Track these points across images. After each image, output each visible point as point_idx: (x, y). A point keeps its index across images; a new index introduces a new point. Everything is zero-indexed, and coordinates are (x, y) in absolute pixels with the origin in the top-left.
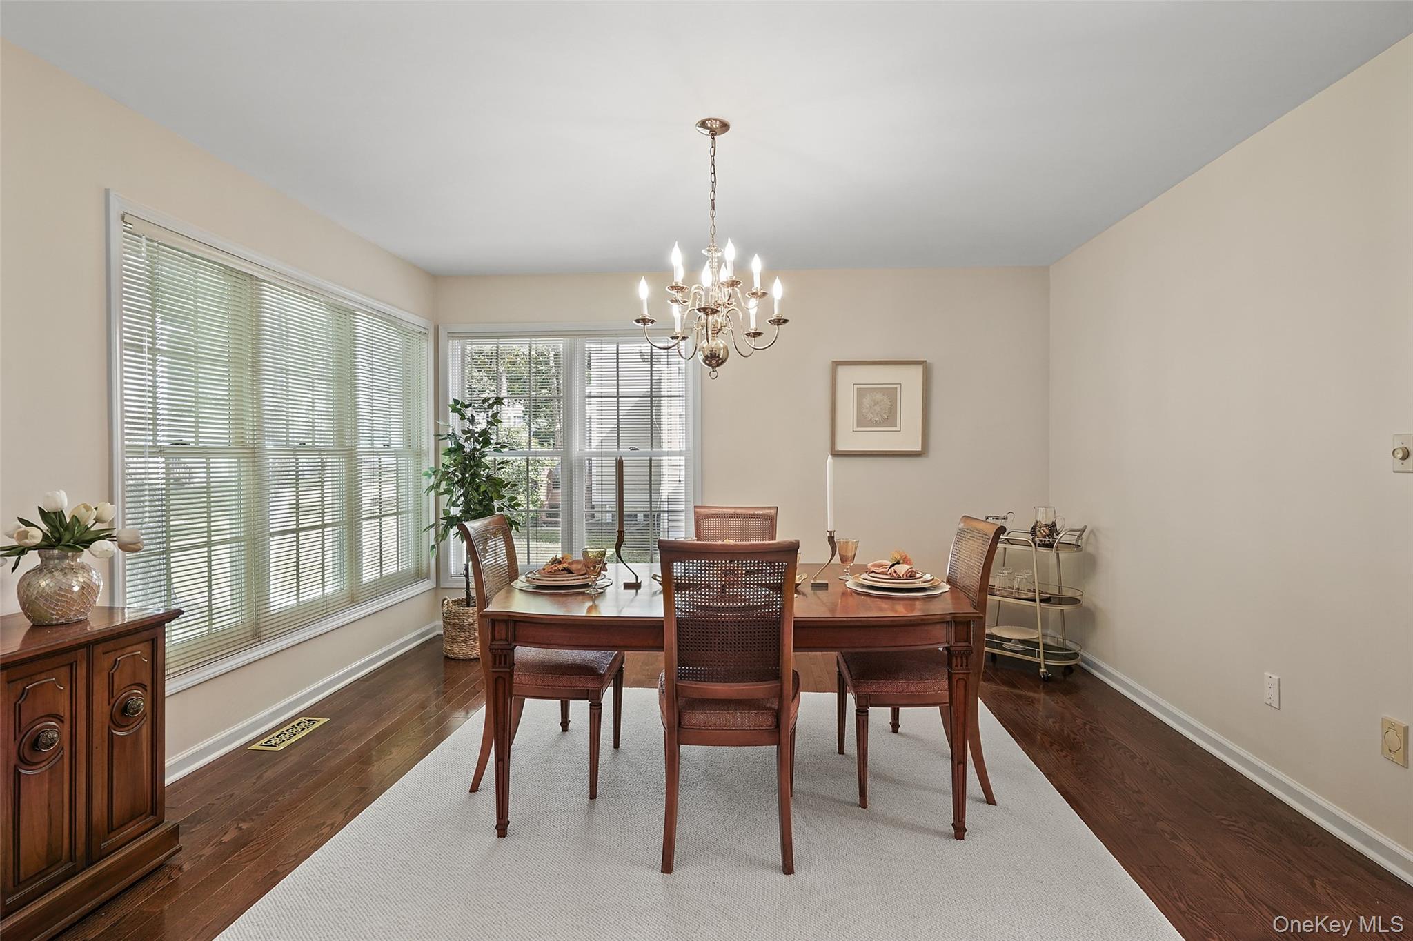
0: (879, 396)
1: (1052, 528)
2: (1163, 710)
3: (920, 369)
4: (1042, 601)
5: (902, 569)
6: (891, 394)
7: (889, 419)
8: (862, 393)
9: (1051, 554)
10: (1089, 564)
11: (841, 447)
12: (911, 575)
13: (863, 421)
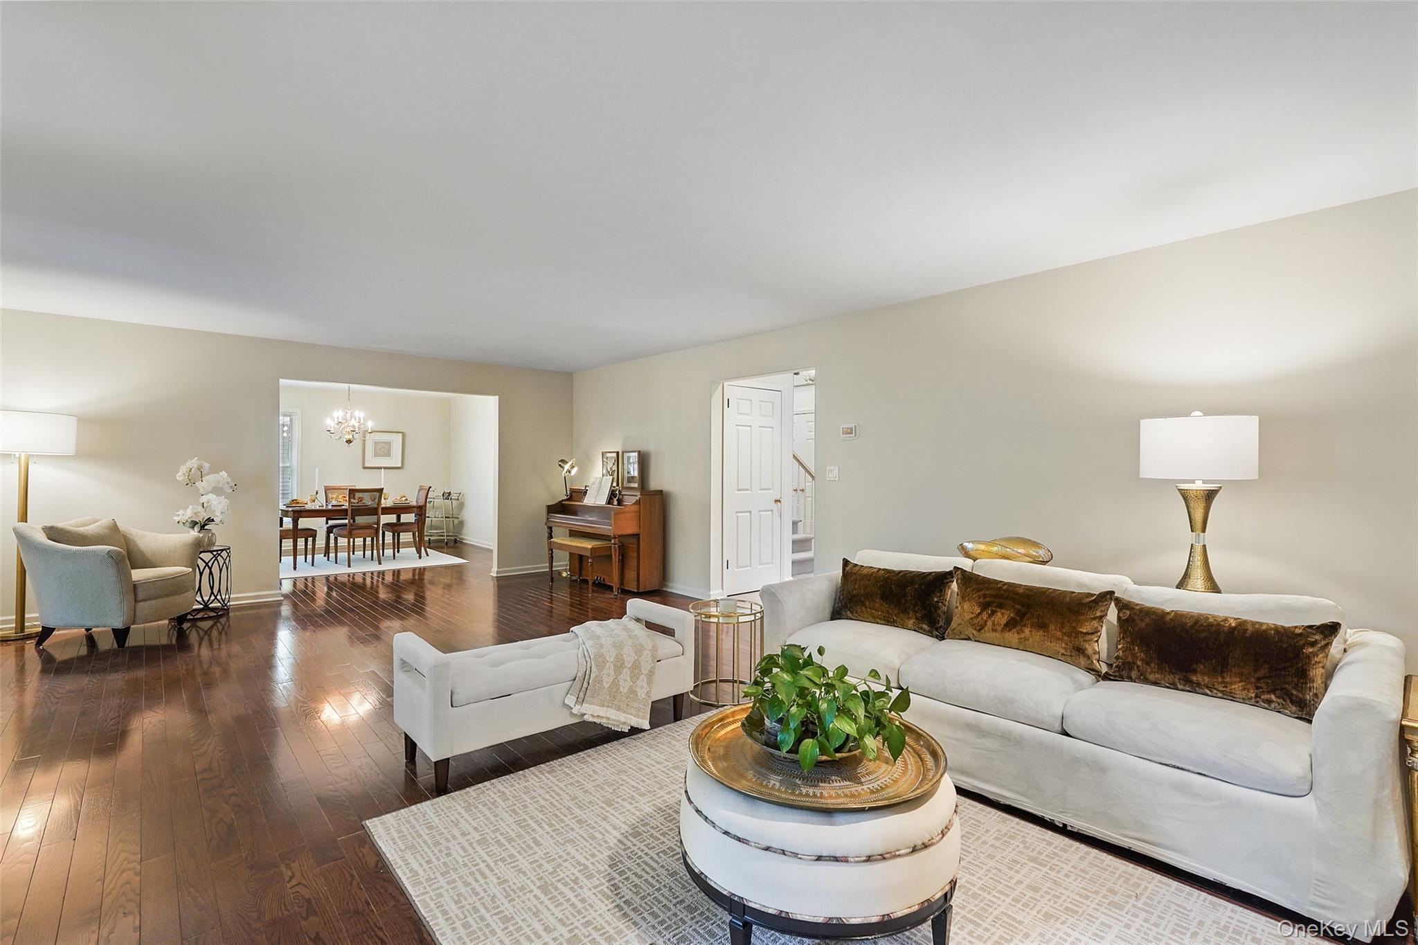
0: (383, 445)
1: (450, 494)
2: (485, 544)
3: (401, 435)
4: (446, 517)
5: (404, 499)
6: (389, 444)
7: (388, 454)
8: (376, 443)
9: (449, 501)
10: (461, 506)
11: (367, 465)
12: (407, 500)
13: (376, 455)
